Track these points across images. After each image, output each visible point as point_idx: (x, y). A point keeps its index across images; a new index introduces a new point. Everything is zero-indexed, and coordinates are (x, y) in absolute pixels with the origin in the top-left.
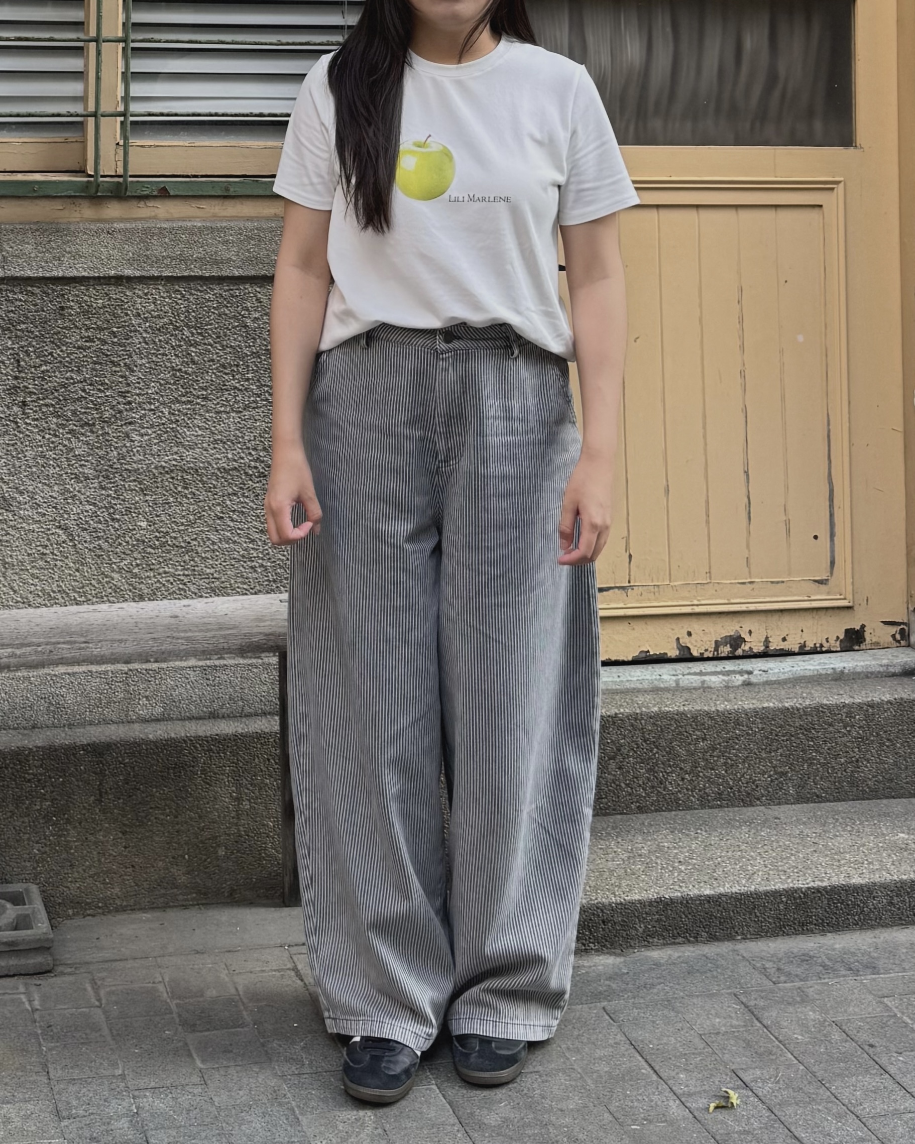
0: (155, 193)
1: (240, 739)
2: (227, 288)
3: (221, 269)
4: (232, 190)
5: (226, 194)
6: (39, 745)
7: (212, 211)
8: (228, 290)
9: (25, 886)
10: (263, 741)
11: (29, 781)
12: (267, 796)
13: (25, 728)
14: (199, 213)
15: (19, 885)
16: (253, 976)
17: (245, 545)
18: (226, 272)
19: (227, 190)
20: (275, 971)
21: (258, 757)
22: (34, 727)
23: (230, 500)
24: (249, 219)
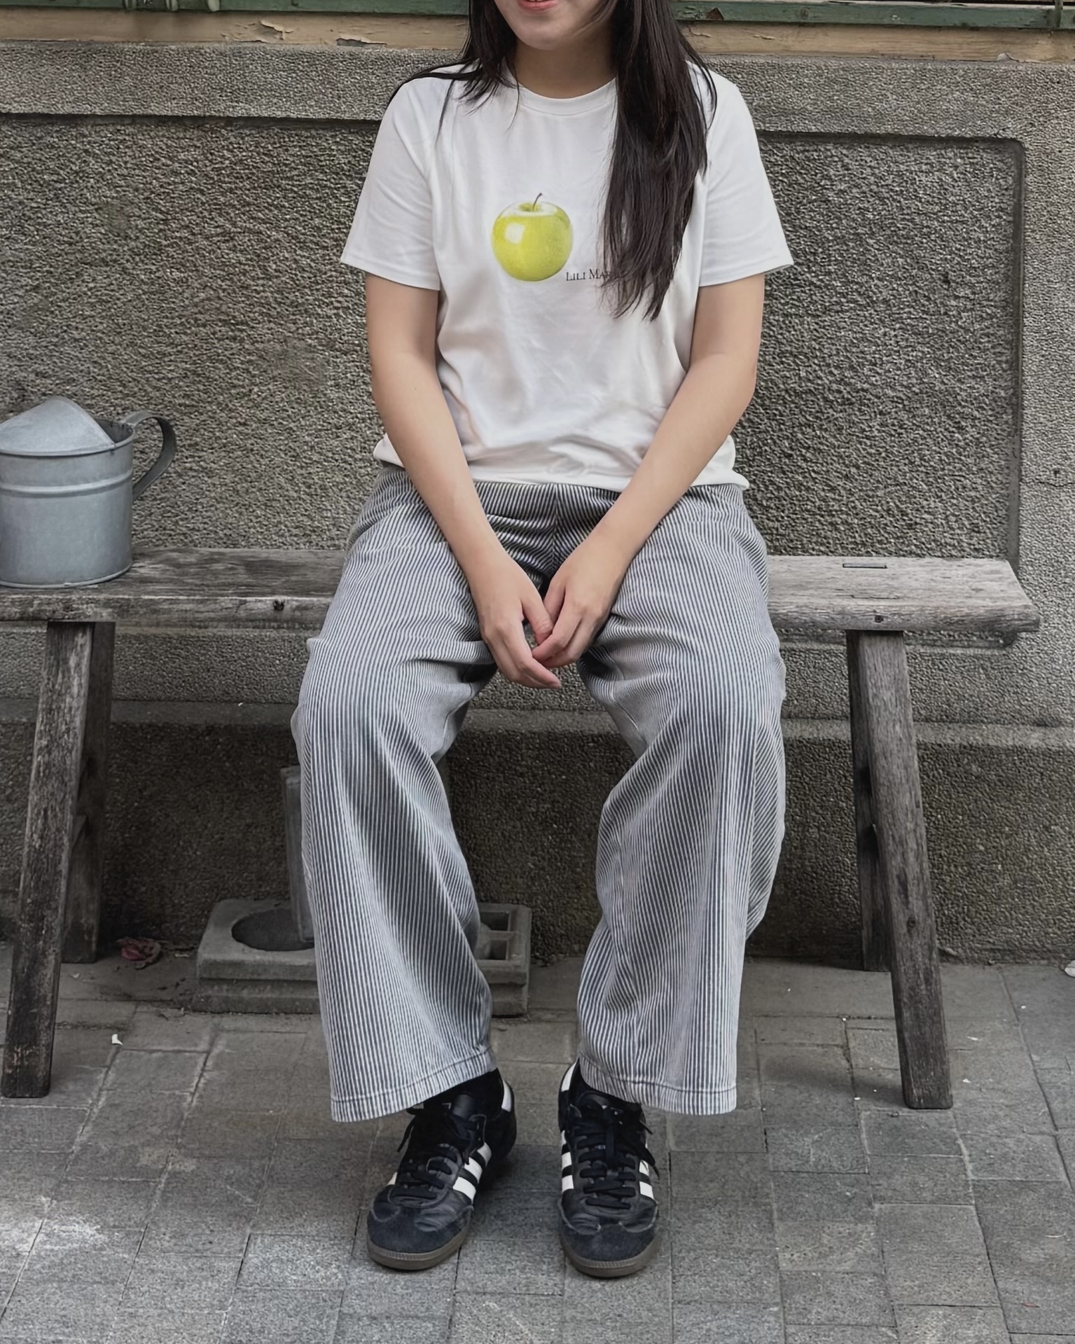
0: (703, 17)
1: (806, 746)
2: (801, 148)
3: (792, 122)
4: (811, 15)
5: (802, 21)
6: (536, 730)
7: (783, 43)
8: (803, 152)
9: (513, 907)
10: (837, 752)
11: (522, 775)
12: (843, 824)
13: (523, 709)
14: (763, 45)
15: (508, 905)
16: (786, 1049)
17: (823, 494)
18: (799, 126)
19: (804, 15)
20: (818, 1045)
21: (830, 772)
22: (534, 708)
23: (803, 434)
24: (836, 55)
